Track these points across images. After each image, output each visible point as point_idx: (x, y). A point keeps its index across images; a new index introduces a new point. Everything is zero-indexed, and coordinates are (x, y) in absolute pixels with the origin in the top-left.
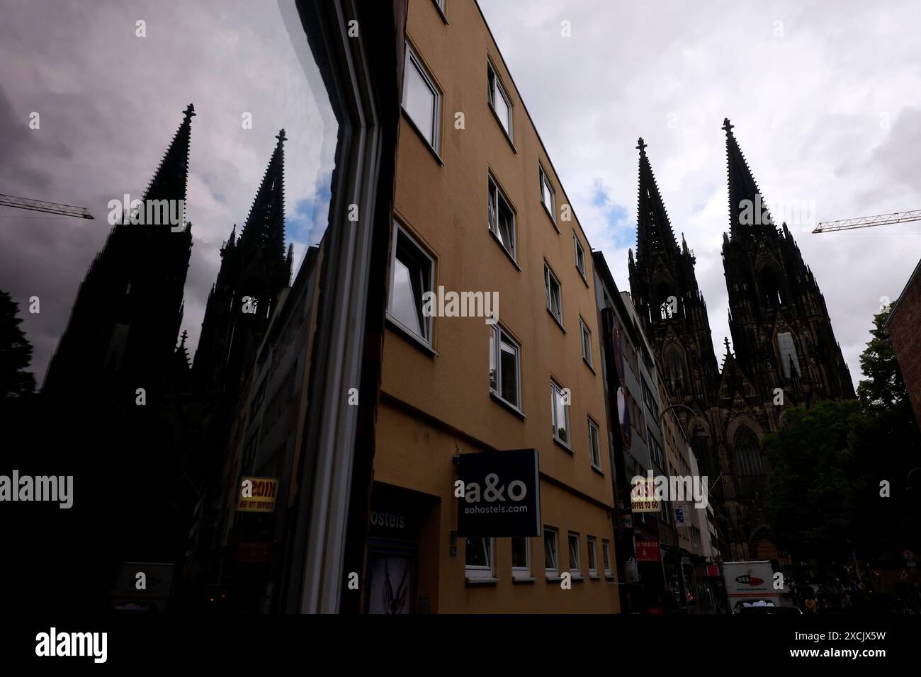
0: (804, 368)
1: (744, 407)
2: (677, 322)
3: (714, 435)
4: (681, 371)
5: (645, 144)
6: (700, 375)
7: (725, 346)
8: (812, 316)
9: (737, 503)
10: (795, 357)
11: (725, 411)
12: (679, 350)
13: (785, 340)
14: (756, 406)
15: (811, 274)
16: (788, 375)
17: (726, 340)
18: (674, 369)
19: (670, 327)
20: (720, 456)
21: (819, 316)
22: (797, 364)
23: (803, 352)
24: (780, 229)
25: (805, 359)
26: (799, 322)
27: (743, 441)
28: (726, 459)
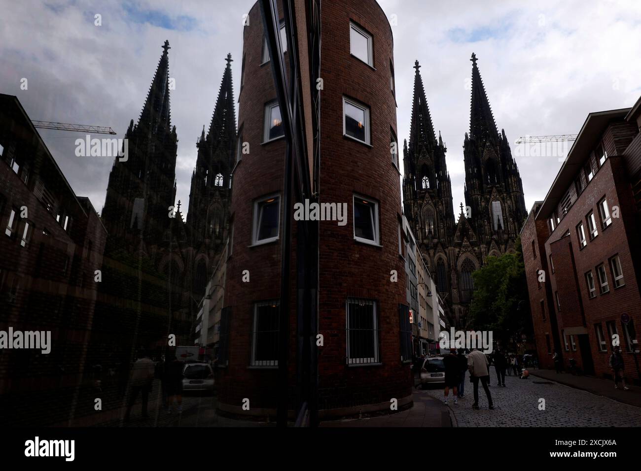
0: (506, 224)
1: (469, 247)
2: (432, 191)
3: (449, 265)
4: (432, 223)
5: (419, 65)
6: (444, 227)
7: (461, 208)
8: (513, 192)
9: (460, 306)
10: (501, 218)
11: (457, 250)
12: (432, 209)
13: (496, 206)
14: (476, 247)
15: (516, 164)
16: (496, 228)
17: (461, 204)
18: (428, 221)
19: (427, 194)
20: (452, 277)
21: (518, 192)
22: (502, 221)
23: (506, 214)
24: (500, 134)
25: (507, 219)
26: (505, 195)
27: (466, 268)
28: (456, 279)
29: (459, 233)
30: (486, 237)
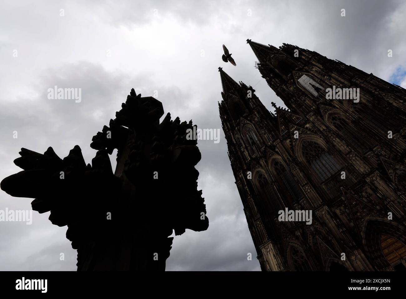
1: (299, 130)
4: (255, 137)
13: (304, 80)
17: (273, 103)
19: (241, 118)
22: (317, 85)
23: (317, 77)
25: (321, 80)
26: (306, 67)
27: (311, 154)
28: (299, 172)
29: (283, 126)
30: (312, 108)
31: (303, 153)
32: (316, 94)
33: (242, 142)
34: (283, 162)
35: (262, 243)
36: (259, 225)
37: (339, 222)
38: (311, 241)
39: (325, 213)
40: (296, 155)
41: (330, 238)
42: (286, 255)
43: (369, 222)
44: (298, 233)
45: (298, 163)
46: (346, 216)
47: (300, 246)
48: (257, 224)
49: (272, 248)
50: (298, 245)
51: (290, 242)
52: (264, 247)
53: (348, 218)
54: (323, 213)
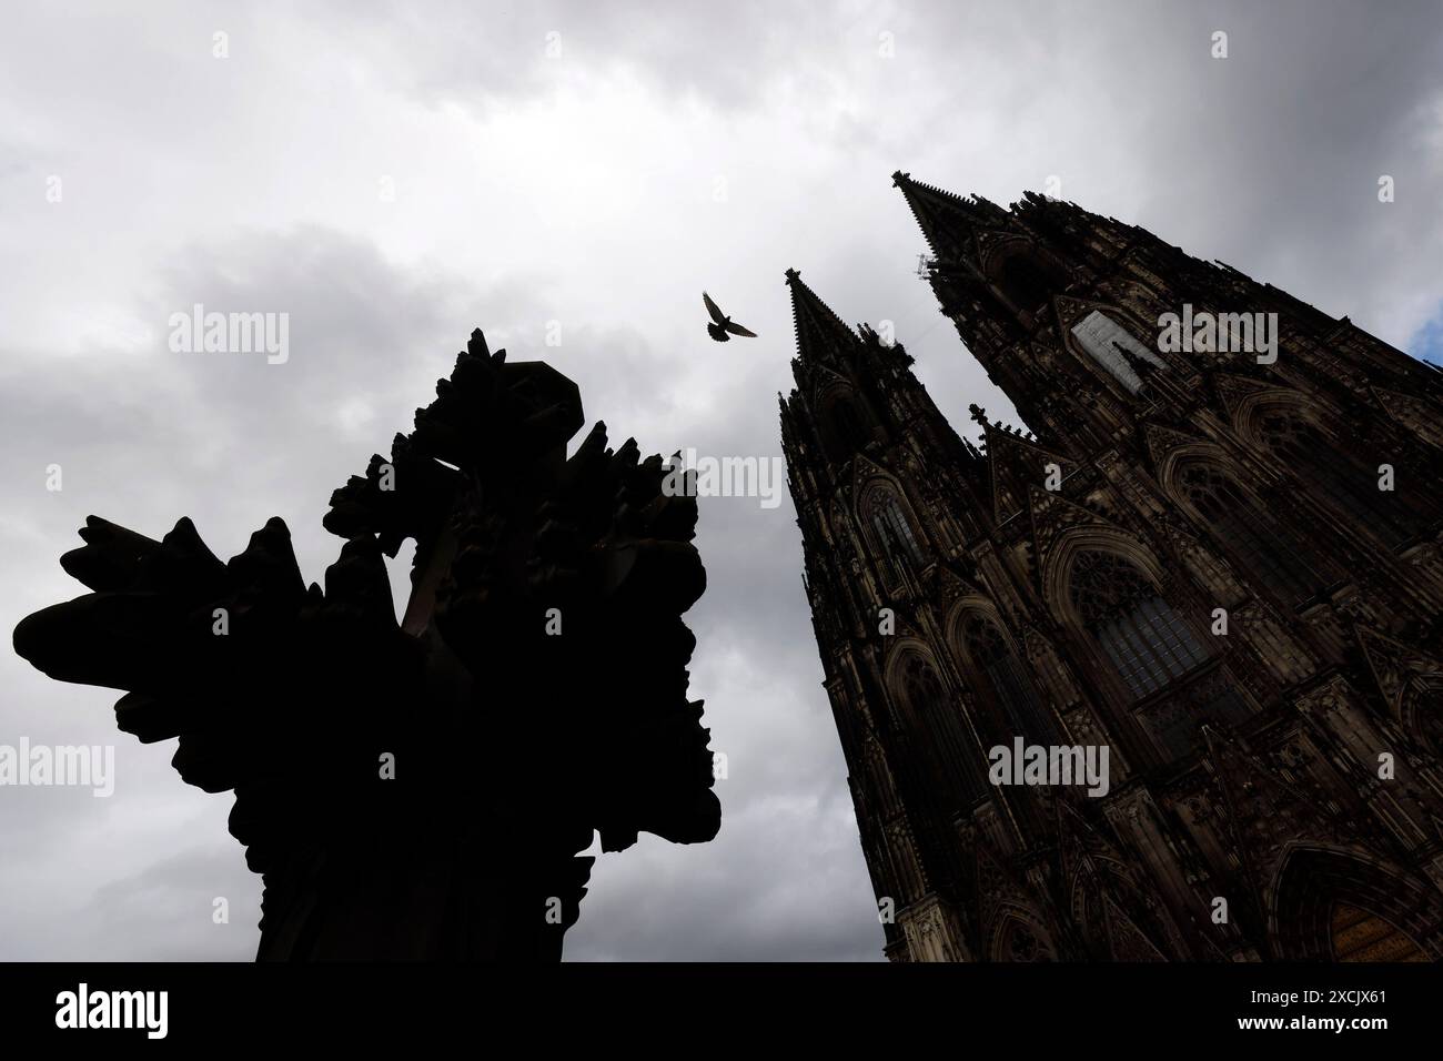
4: (905, 525)
10: (1130, 343)
11: (1021, 548)
12: (888, 485)
13: (1094, 330)
14: (1090, 489)
19: (858, 457)
22: (1141, 352)
26: (1106, 284)
27: (1101, 599)
28: (1056, 661)
29: (1009, 495)
30: (1116, 435)
31: (1074, 594)
32: (1133, 382)
33: (858, 544)
34: (999, 624)
35: (907, 903)
36: (901, 840)
37: (1187, 848)
38: (1081, 909)
39: (1138, 813)
40: (1049, 600)
41: (1150, 903)
42: (989, 949)
43: (1299, 857)
44: (1036, 877)
45: (1053, 631)
46: (1213, 829)
47: (1040, 923)
48: (892, 834)
49: (941, 921)
50: (1033, 917)
51: (1005, 906)
52: (912, 917)
53: (1222, 837)
54: (1133, 811)
